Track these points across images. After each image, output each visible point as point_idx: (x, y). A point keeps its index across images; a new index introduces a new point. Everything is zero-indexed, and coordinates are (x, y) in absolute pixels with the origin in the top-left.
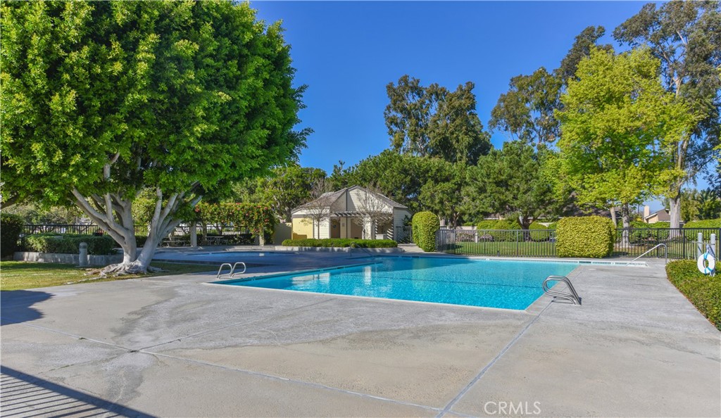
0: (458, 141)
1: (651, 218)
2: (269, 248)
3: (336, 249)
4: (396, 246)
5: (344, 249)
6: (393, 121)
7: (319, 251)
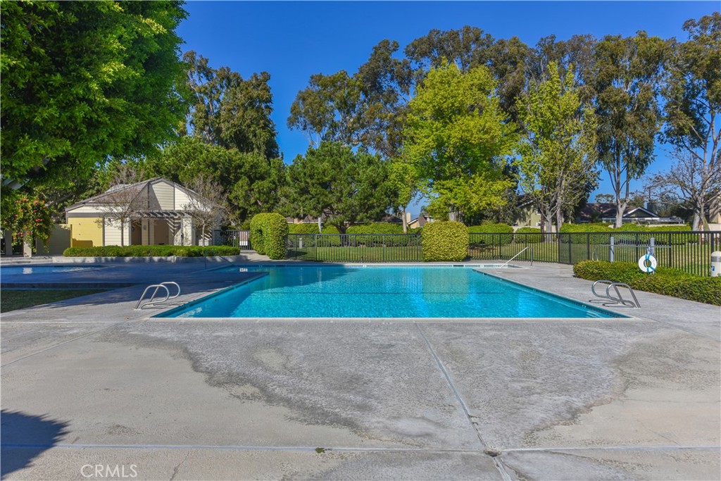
0: (255, 136)
1: (412, 224)
3: (156, 258)
4: (239, 253)
5: (169, 258)
7: (128, 263)
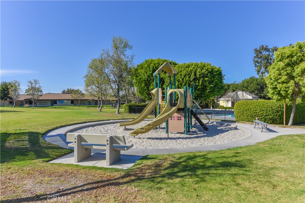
2: (214, 109)
6: (257, 62)
